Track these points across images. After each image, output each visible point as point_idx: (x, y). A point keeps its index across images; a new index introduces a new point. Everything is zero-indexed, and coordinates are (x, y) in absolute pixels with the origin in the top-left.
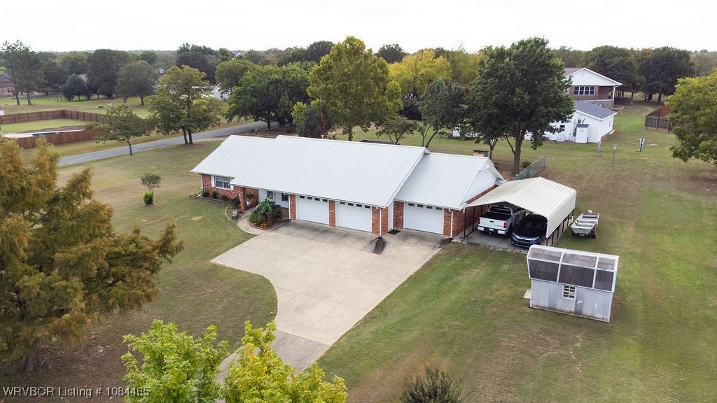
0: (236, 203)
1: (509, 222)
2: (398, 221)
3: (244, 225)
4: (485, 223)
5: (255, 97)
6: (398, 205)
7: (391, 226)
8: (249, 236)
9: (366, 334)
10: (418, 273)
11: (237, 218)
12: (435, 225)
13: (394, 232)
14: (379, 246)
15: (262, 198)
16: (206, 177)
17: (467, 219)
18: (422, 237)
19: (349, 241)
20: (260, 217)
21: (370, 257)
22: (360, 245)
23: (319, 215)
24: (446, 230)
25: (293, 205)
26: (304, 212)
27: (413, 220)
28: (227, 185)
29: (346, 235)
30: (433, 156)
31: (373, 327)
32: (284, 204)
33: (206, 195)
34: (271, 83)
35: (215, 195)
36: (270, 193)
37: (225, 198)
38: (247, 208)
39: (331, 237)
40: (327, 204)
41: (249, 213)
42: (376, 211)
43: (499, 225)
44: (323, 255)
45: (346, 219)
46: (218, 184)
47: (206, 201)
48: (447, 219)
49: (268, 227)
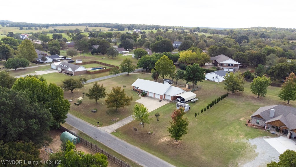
0: (139, 92)
1: (181, 99)
2: (165, 97)
3: (140, 96)
4: (178, 99)
5: (143, 64)
6: (165, 95)
7: (163, 98)
8: (141, 98)
9: (155, 111)
10: (164, 105)
11: (139, 95)
12: (170, 99)
13: (163, 99)
14: (161, 101)
15: (143, 92)
16: (134, 87)
17: (175, 98)
18: (167, 100)
19: (156, 100)
20: (143, 95)
21: (159, 103)
22: (158, 101)
23: (152, 95)
24: (171, 100)
25: (148, 93)
26: (150, 95)
27: (167, 98)
28: (137, 88)
29: (156, 99)
30: (172, 87)
31: (156, 111)
32: (147, 93)
33: (133, 90)
34: (148, 61)
35: (135, 90)
36: (145, 91)
37: (137, 91)
38: (141, 93)
39: (153, 99)
40: (153, 94)
41: (141, 94)
42: (161, 96)
43: (179, 99)
44: (151, 102)
45: (156, 96)
46: (136, 88)
47: (133, 91)
48: (172, 98)
49: (144, 97)
